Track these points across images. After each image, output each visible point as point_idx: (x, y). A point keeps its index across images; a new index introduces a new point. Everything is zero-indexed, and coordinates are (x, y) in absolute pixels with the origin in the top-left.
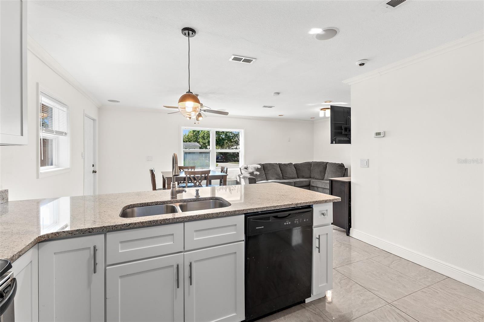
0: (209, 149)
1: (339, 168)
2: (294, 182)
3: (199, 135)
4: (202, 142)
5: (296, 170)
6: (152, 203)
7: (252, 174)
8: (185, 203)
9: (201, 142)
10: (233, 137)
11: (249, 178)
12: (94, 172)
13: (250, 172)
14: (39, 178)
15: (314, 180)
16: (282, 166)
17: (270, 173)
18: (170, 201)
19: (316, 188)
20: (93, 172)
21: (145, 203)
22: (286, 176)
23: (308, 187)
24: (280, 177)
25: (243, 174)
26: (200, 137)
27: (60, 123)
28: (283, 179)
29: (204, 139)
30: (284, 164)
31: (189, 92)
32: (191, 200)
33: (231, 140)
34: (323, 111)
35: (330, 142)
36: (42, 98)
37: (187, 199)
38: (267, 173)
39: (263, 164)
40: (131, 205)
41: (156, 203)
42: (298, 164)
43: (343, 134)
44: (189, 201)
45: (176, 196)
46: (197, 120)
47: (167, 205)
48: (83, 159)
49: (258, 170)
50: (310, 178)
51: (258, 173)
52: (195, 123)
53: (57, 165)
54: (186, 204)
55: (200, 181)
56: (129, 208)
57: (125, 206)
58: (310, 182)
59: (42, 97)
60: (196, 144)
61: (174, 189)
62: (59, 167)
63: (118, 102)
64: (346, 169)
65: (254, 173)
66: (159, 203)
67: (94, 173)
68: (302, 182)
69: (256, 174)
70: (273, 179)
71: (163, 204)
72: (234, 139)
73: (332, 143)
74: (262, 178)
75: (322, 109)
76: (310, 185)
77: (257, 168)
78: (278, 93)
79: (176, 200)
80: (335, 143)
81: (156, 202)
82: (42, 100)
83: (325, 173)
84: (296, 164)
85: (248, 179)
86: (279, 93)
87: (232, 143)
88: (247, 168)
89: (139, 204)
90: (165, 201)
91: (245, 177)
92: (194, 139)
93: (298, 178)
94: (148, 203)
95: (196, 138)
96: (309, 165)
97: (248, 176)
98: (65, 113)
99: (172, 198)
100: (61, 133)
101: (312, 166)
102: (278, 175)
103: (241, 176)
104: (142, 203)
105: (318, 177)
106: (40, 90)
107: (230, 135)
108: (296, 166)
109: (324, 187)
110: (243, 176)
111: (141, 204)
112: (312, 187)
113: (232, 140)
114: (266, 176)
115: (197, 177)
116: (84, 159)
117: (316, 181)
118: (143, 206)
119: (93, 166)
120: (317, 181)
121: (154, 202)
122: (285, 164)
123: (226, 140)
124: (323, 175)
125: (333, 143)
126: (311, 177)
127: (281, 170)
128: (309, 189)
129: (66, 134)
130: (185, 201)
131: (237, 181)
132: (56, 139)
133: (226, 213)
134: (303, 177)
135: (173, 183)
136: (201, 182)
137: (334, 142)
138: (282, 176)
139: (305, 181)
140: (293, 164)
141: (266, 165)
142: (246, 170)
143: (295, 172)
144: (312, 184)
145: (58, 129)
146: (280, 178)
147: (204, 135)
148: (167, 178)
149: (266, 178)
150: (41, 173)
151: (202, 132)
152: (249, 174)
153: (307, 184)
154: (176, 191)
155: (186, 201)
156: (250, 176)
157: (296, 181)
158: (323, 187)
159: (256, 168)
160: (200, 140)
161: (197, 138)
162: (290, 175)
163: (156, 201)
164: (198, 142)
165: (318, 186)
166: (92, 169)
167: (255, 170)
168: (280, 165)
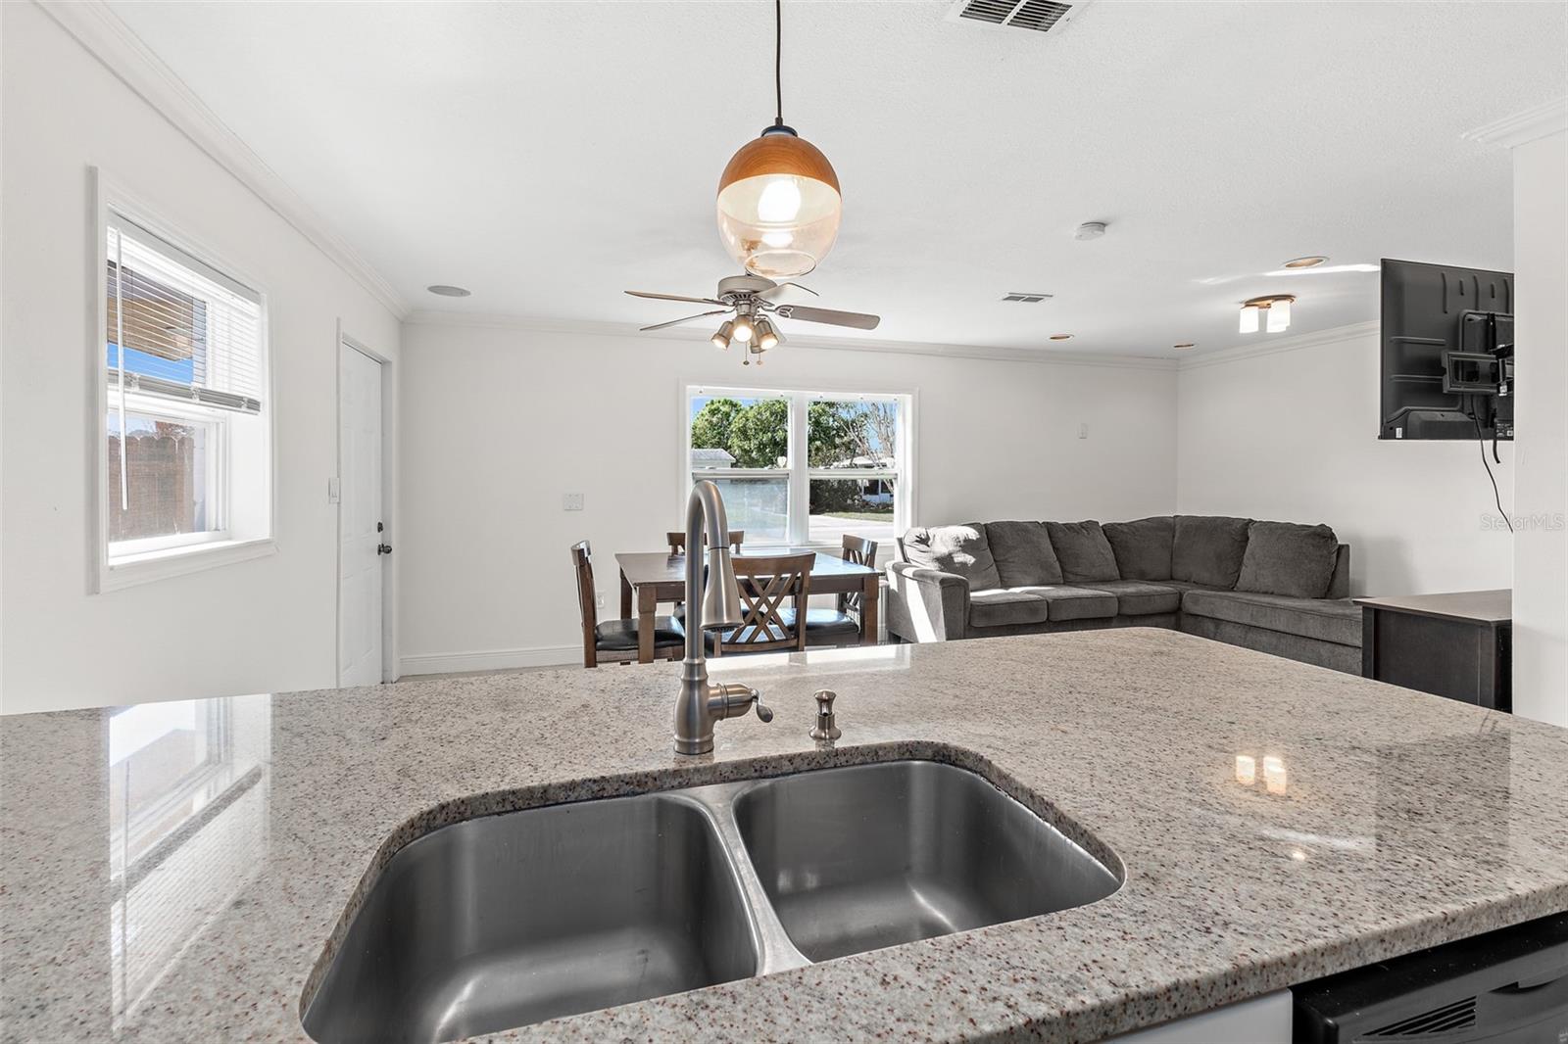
0: (785, 466)
1: (1313, 546)
2: (1118, 598)
3: (730, 424)
4: (739, 447)
5: (1114, 550)
6: (572, 786)
7: (945, 562)
8: (766, 783)
9: (736, 448)
10: (838, 429)
11: (943, 581)
12: (384, 549)
13: (938, 555)
14: (97, 593)
15: (1199, 591)
16: (1061, 534)
17: (1016, 560)
18: (676, 773)
19: (1211, 626)
20: (380, 551)
21: (530, 790)
22: (1078, 570)
23: (1173, 619)
24: (1053, 575)
25: (914, 563)
26: (732, 432)
27: (234, 363)
28: (1064, 584)
29: (747, 438)
30: (1064, 525)
31: (779, 126)
32: (797, 762)
33: (833, 442)
34: (1254, 311)
35: (1379, 434)
36: (123, 243)
37: (773, 759)
38: (1002, 558)
39: (985, 525)
40: (442, 807)
41: (596, 788)
42: (1120, 524)
43: (1445, 392)
44: (785, 769)
45: (706, 738)
46: (752, 352)
47: (661, 803)
48: (336, 505)
49: (967, 546)
50: (1172, 578)
51: (970, 559)
52: (746, 363)
53: (220, 527)
54: (772, 787)
55: (772, 599)
56: (429, 829)
57: (403, 819)
58: (1181, 600)
59: (122, 235)
60: (721, 452)
61: (696, 693)
62: (230, 539)
63: (462, 293)
64: (1343, 551)
65: (956, 560)
66: (610, 790)
67: (382, 553)
68: (1149, 596)
69: (964, 564)
70: (1028, 582)
71: (635, 794)
72: (842, 437)
73: (1387, 433)
74: (985, 577)
75: (1249, 304)
76: (1179, 609)
77: (965, 540)
78: (1101, 225)
79: (707, 764)
80: (1405, 436)
81: (595, 781)
82: (122, 249)
83: (1240, 563)
84: (1112, 525)
85: (938, 584)
86: (1104, 225)
87: (837, 450)
88: (928, 538)
89: (495, 795)
90: (647, 775)
91: (922, 576)
92: (715, 437)
93: (1123, 578)
94: (545, 790)
95: (719, 433)
96: (1165, 530)
97: (932, 567)
98: (254, 322)
99: (687, 749)
100: (232, 401)
101: (1177, 535)
102: (1045, 566)
103: (908, 572)
104: (514, 793)
105: (1205, 576)
106: (105, 203)
107: (831, 423)
108: (1111, 532)
109: (1254, 623)
110: (914, 569)
111: (503, 797)
112: (1191, 620)
113: (837, 441)
114: (998, 570)
115: (759, 580)
116: (339, 503)
117: (1209, 596)
118: (516, 810)
119: (380, 528)
120: (1215, 596)
121: (584, 781)
122: (1068, 527)
123: (817, 440)
124: (1230, 571)
125: (1394, 437)
126: (1175, 577)
127: (1054, 548)
128: (1178, 627)
129: (253, 405)
130: (759, 769)
131: (888, 587)
132: (217, 424)
133: (1175, 997)
134: (1143, 577)
135: (692, 657)
136: (777, 603)
137: (1399, 431)
138: (1059, 570)
139: (1162, 595)
140: (1101, 525)
141: (999, 530)
142: (923, 547)
143: (1111, 556)
144: (1189, 606)
145: (226, 386)
146: (1054, 580)
147: (744, 426)
148: (640, 584)
149: (1001, 581)
150: (112, 568)
151: (741, 415)
152: (937, 564)
153: (1169, 604)
154: (710, 704)
155: (770, 771)
156: (941, 570)
157: (1126, 595)
158: (1246, 620)
159: (962, 539)
160: (734, 441)
161: (724, 435)
162: (1094, 566)
163: (597, 776)
164: (727, 448)
165: (1219, 616)
166: (377, 539)
167: (958, 548)
168: (1050, 528)
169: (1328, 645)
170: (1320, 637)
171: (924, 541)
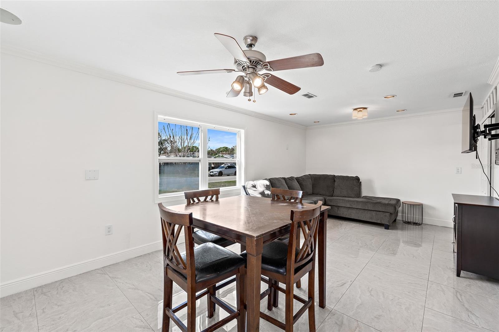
0: (198, 157)
5: (300, 186)
7: (263, 194)
13: (260, 192)
16: (288, 182)
39: (270, 179)
49: (267, 187)
51: (269, 192)
65: (265, 193)
69: (268, 194)
83: (334, 188)
86: (381, 66)
88: (255, 186)
96: (309, 178)
101: (313, 180)
105: (324, 193)
108: (298, 179)
109: (351, 207)
122: (289, 179)
124: (331, 191)
126: (314, 193)
127: (287, 186)
134: (307, 194)
140: (295, 177)
142: (254, 189)
143: (300, 188)
152: (260, 195)
158: (348, 206)
159: (265, 185)
165: (339, 205)
167: (265, 189)
168: (284, 179)
169: (375, 212)
170: (372, 209)
171: (254, 186)
